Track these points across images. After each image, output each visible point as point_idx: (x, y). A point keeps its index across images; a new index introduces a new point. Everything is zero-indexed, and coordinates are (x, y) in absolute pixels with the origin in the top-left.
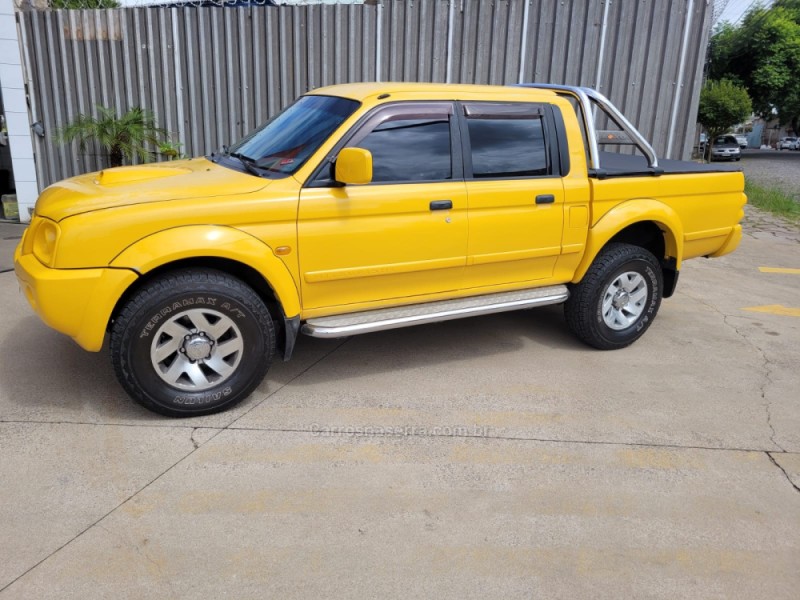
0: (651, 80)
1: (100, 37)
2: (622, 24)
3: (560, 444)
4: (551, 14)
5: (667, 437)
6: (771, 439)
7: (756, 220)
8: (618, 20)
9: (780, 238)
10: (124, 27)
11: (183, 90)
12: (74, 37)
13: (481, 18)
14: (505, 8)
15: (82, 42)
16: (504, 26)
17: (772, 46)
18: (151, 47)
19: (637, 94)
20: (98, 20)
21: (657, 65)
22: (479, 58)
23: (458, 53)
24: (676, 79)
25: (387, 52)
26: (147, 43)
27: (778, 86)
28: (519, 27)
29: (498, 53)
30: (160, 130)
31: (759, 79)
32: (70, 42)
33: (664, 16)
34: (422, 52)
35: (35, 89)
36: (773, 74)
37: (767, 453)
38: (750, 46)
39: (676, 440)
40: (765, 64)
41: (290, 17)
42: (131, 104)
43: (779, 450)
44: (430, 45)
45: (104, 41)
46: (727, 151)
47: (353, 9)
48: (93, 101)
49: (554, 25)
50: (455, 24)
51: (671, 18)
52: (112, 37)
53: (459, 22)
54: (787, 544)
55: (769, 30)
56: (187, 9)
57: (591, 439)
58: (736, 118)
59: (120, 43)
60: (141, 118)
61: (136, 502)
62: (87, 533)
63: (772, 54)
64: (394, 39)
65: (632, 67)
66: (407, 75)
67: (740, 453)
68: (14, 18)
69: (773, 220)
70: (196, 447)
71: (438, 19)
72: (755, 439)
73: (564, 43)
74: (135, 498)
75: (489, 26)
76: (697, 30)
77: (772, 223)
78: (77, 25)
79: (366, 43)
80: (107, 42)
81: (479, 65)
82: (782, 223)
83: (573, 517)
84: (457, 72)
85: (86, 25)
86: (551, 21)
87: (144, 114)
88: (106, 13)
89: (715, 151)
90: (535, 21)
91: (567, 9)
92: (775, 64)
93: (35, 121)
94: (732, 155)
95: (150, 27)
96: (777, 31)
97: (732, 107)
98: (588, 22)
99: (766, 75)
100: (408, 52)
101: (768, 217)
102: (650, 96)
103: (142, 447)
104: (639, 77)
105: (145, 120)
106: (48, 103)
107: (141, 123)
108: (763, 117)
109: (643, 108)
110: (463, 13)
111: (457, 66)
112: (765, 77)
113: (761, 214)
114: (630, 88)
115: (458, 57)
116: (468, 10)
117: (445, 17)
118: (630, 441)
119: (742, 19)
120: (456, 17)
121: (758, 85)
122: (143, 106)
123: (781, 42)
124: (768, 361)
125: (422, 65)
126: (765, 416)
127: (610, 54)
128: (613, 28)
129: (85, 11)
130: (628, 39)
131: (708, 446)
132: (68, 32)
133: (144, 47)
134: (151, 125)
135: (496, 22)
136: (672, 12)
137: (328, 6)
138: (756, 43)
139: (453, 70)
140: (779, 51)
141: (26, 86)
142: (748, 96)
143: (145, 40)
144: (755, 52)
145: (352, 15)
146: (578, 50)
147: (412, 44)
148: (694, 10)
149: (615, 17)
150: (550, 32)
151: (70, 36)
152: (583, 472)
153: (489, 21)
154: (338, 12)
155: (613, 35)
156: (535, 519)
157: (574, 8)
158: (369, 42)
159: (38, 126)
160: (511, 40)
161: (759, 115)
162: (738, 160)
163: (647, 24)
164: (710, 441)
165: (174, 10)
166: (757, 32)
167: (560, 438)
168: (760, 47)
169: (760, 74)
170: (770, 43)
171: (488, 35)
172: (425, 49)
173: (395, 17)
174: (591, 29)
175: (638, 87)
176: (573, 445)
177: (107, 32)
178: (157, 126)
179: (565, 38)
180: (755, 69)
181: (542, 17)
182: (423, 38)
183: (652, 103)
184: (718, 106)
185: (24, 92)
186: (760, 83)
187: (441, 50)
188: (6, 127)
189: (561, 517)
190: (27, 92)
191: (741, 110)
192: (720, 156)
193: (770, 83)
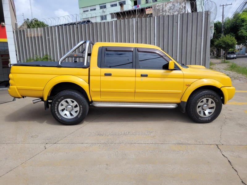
0: (194, 37)
1: (36, 36)
2: (184, 22)
3: (153, 145)
4: (163, 20)
5: (187, 142)
6: (220, 141)
7: (236, 77)
8: (183, 21)
9: (242, 82)
10: (43, 32)
11: (59, 49)
12: (29, 36)
13: (143, 23)
14: (149, 20)
15: (31, 38)
16: (149, 24)
17: (243, 24)
18: (50, 37)
19: (190, 41)
20: (35, 31)
21: (196, 33)
22: (143, 34)
23: (137, 33)
24: (201, 36)
25: (116, 34)
26: (49, 36)
27: (246, 36)
28: (154, 25)
29: (148, 32)
30: (53, 60)
31: (240, 34)
32: (28, 38)
33: (196, 19)
34: (126, 34)
35: (18, 51)
36: (243, 32)
37: (217, 145)
38: (236, 25)
39: (189, 142)
40: (241, 29)
41: (88, 27)
42: (45, 53)
43: (221, 144)
44: (128, 31)
45: (37, 37)
46: (232, 56)
47: (106, 23)
48: (34, 54)
49: (164, 23)
50: (135, 25)
51: (198, 19)
52: (39, 36)
53: (136, 24)
54: (215, 171)
55: (241, 19)
56: (60, 26)
57: (163, 143)
58: (232, 46)
59: (41, 37)
60: (47, 57)
61: (25, 164)
62: (9, 172)
63: (243, 26)
64: (118, 30)
65: (188, 34)
66: (122, 40)
67: (208, 146)
68: (12, 32)
69: (242, 76)
70: (46, 149)
71: (130, 24)
72: (214, 141)
73: (167, 28)
74: (25, 163)
75: (145, 25)
76: (206, 22)
77: (241, 77)
78: (30, 33)
79: (110, 32)
80: (38, 37)
81: (143, 36)
82: (244, 77)
83: (150, 165)
84: (137, 38)
85: (32, 33)
86: (163, 22)
87: (48, 56)
88: (37, 29)
89: (228, 56)
90: (158, 23)
91: (167, 19)
92: (244, 29)
93: (18, 60)
94: (234, 57)
95: (50, 32)
96: (244, 19)
97: (230, 43)
98: (174, 22)
99: (242, 32)
100: (122, 34)
101: (240, 75)
102: (194, 41)
103: (30, 149)
104: (191, 36)
105: (49, 58)
106: (22, 55)
107: (48, 58)
108: (245, 45)
109: (192, 45)
110: (137, 22)
111: (137, 37)
112: (242, 33)
113: (238, 75)
114: (188, 40)
115: (137, 34)
116: (139, 21)
117: (132, 23)
118: (175, 143)
119: (233, 17)
120: (135, 23)
121: (240, 36)
122: (48, 54)
123: (246, 22)
124: (226, 119)
125: (126, 37)
126: (220, 135)
127: (181, 31)
128: (181, 23)
129: (32, 29)
130: (186, 26)
131: (198, 144)
132: (27, 35)
133: (48, 37)
134: (51, 59)
135: (147, 24)
136: (198, 17)
137: (99, 23)
138: (237, 23)
139: (136, 38)
140: (245, 25)
141: (16, 51)
142: (235, 39)
143: (48, 36)
144: (238, 26)
145: (106, 25)
146: (172, 30)
147: (123, 31)
148: (205, 16)
149: (182, 20)
150: (163, 25)
151: (28, 36)
152: (158, 152)
153: (145, 23)
154: (102, 24)
155: (181, 25)
156: (139, 166)
157: (169, 18)
158: (111, 32)
159: (19, 61)
160: (152, 29)
161: (243, 44)
162: (236, 58)
163: (191, 21)
164: (199, 142)
165: (56, 27)
166: (238, 20)
167: (153, 143)
168: (239, 24)
169: (240, 32)
170: (242, 23)
171: (145, 28)
172: (127, 33)
173: (118, 25)
174: (175, 24)
175: (190, 39)
176: (157, 145)
177: (38, 34)
178: (52, 59)
179: (167, 27)
180: (238, 31)
181: (160, 21)
182: (126, 30)
183: (195, 44)
184: (226, 43)
185: (15, 52)
186: (240, 35)
187: (132, 33)
188: (10, 62)
189: (147, 165)
190: (16, 52)
191: (233, 43)
192: (230, 58)
193: (243, 35)
